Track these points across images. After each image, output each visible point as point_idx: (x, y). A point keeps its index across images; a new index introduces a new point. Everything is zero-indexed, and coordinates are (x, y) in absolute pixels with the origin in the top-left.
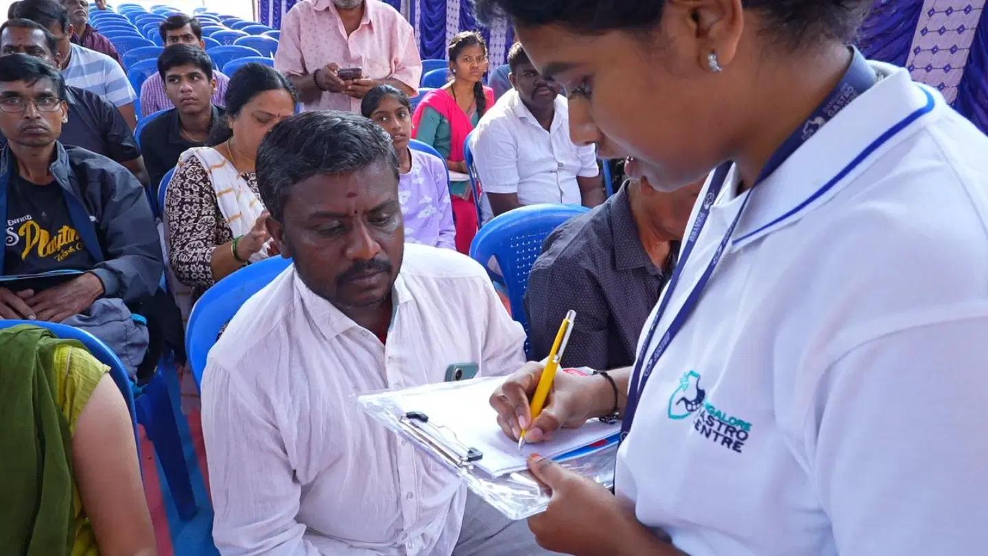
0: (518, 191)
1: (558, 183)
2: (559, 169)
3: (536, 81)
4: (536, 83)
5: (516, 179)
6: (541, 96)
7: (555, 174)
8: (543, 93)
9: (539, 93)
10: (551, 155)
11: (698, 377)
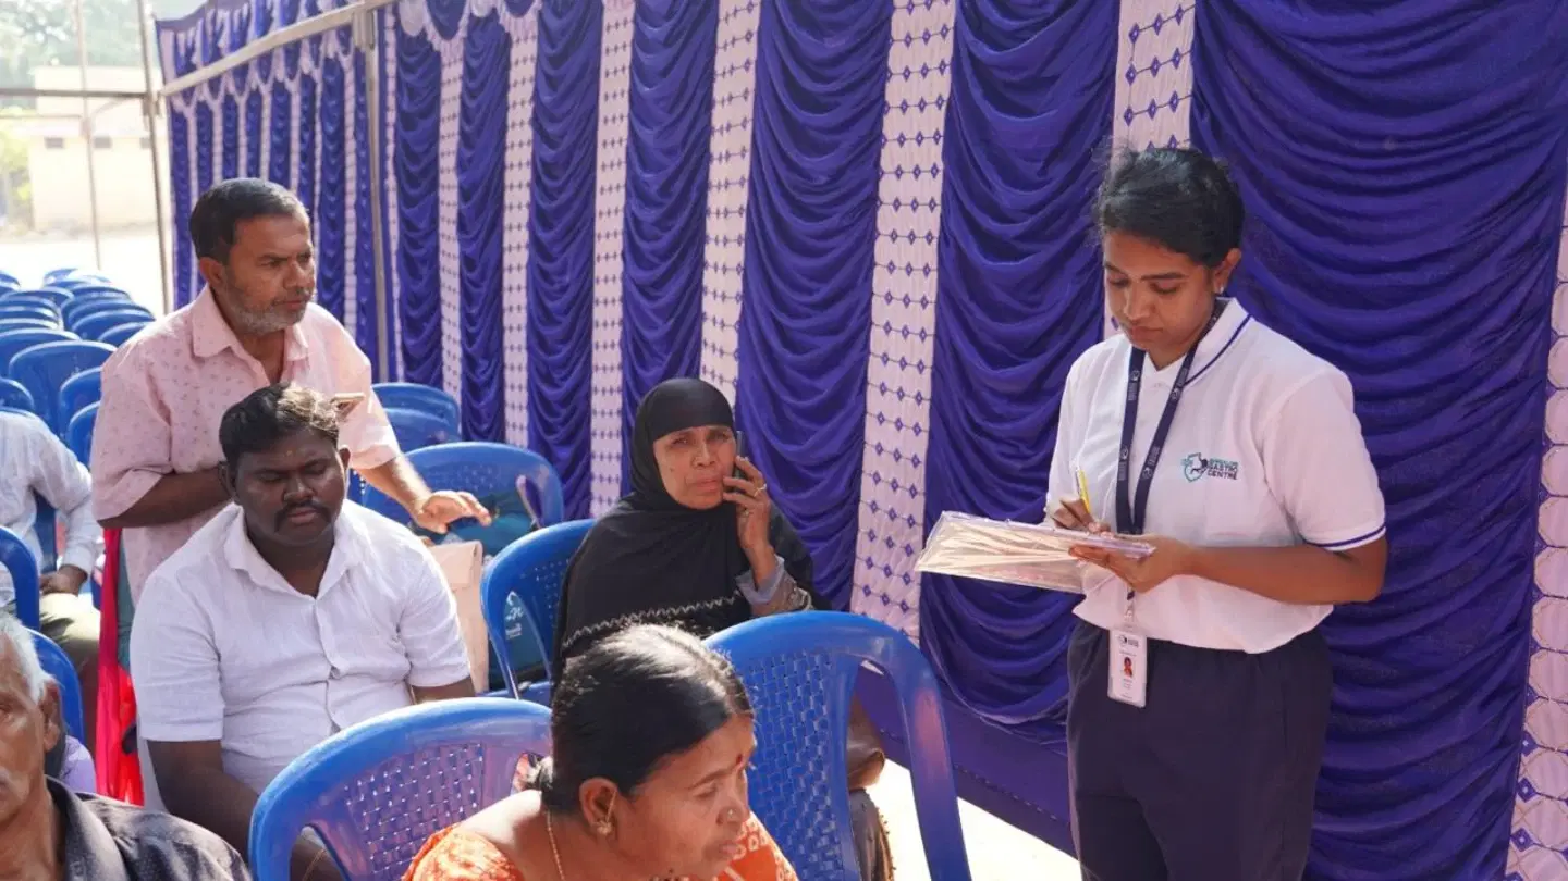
0: (224, 736)
1: (326, 708)
2: (331, 677)
3: (285, 492)
4: (287, 495)
5: (218, 707)
6: (296, 525)
7: (324, 685)
8: (300, 519)
9: (293, 519)
10: (315, 648)
11: (1200, 455)
